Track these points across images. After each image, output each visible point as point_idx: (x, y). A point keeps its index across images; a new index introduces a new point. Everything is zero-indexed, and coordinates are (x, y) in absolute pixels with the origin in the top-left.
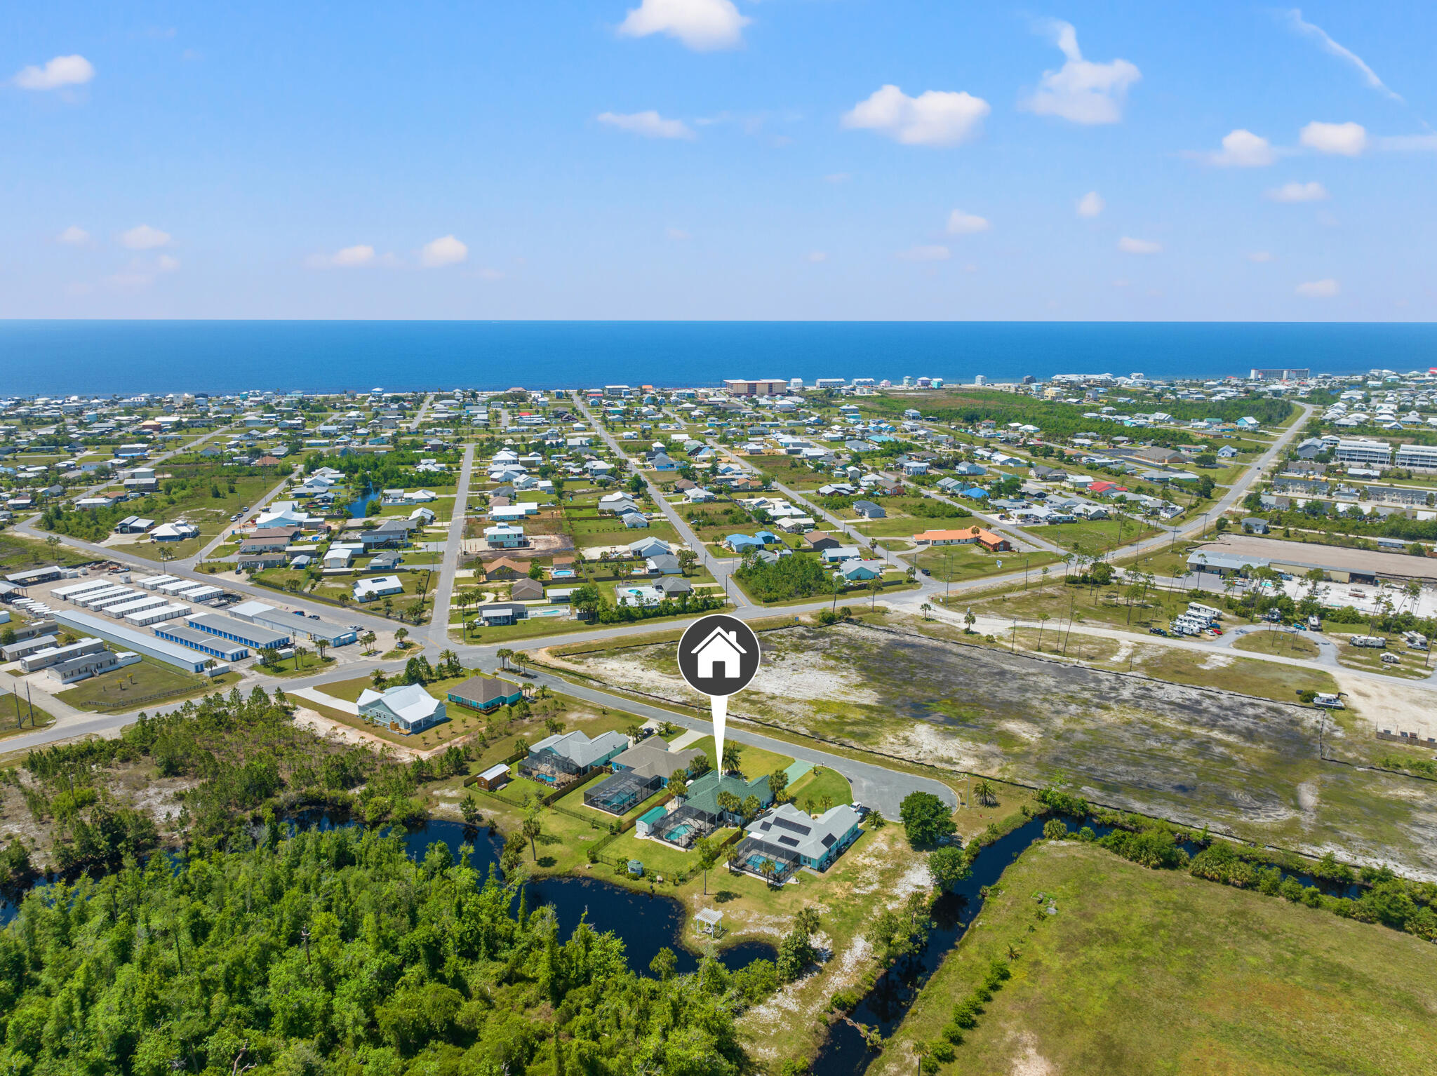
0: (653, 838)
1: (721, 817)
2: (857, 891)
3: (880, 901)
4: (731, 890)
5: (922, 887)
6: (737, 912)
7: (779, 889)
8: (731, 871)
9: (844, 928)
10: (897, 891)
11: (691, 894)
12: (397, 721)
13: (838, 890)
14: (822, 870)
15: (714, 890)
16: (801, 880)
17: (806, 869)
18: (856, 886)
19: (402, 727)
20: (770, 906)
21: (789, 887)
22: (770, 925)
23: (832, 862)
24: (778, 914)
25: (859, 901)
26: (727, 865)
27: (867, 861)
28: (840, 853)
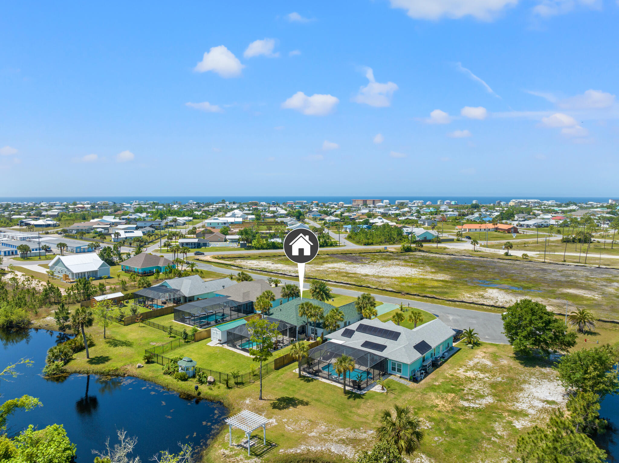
0: (226, 346)
1: (303, 330)
2: (466, 404)
3: (500, 417)
4: (297, 396)
5: (553, 402)
6: (296, 421)
7: (359, 396)
8: (300, 376)
9: (456, 451)
10: (521, 406)
11: (244, 398)
12: (68, 273)
13: (439, 402)
14: (415, 379)
15: (273, 395)
16: (388, 388)
17: (395, 378)
18: (462, 398)
19: (70, 277)
20: (345, 416)
21: (373, 396)
22: (343, 442)
23: (427, 373)
24: (355, 428)
25: (471, 416)
26: (297, 371)
27: (470, 374)
28: (435, 365)
